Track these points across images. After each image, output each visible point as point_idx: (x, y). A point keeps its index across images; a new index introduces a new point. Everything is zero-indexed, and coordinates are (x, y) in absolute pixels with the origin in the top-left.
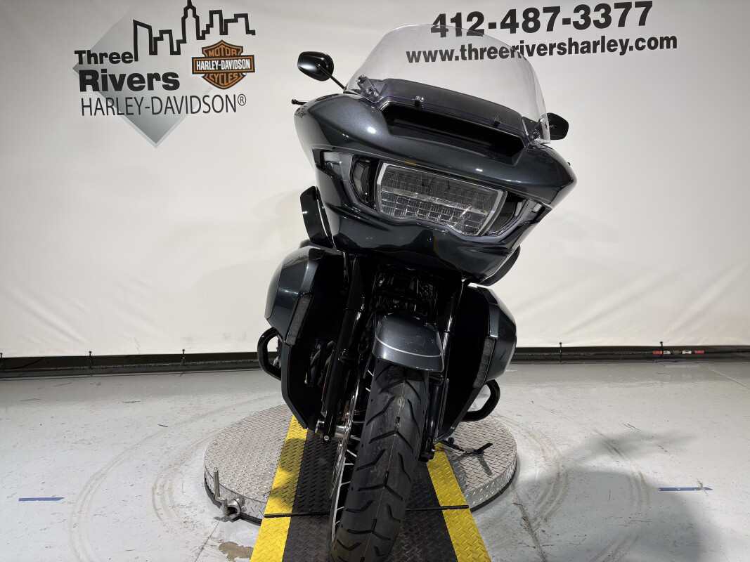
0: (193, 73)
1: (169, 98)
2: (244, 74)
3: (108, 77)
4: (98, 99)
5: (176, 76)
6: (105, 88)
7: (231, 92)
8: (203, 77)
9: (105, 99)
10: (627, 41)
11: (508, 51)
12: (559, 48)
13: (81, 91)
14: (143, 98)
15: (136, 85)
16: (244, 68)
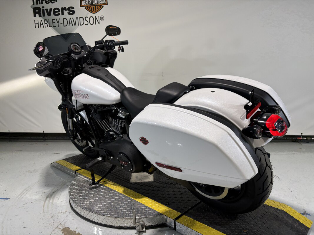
0: (81, 6)
1: (70, 18)
2: (103, 6)
3: (45, 10)
4: (41, 20)
5: (73, 8)
6: (44, 15)
7: (97, 15)
8: (85, 8)
9: (44, 20)
13: (34, 17)
14: (59, 19)
15: (57, 13)
16: (103, 3)
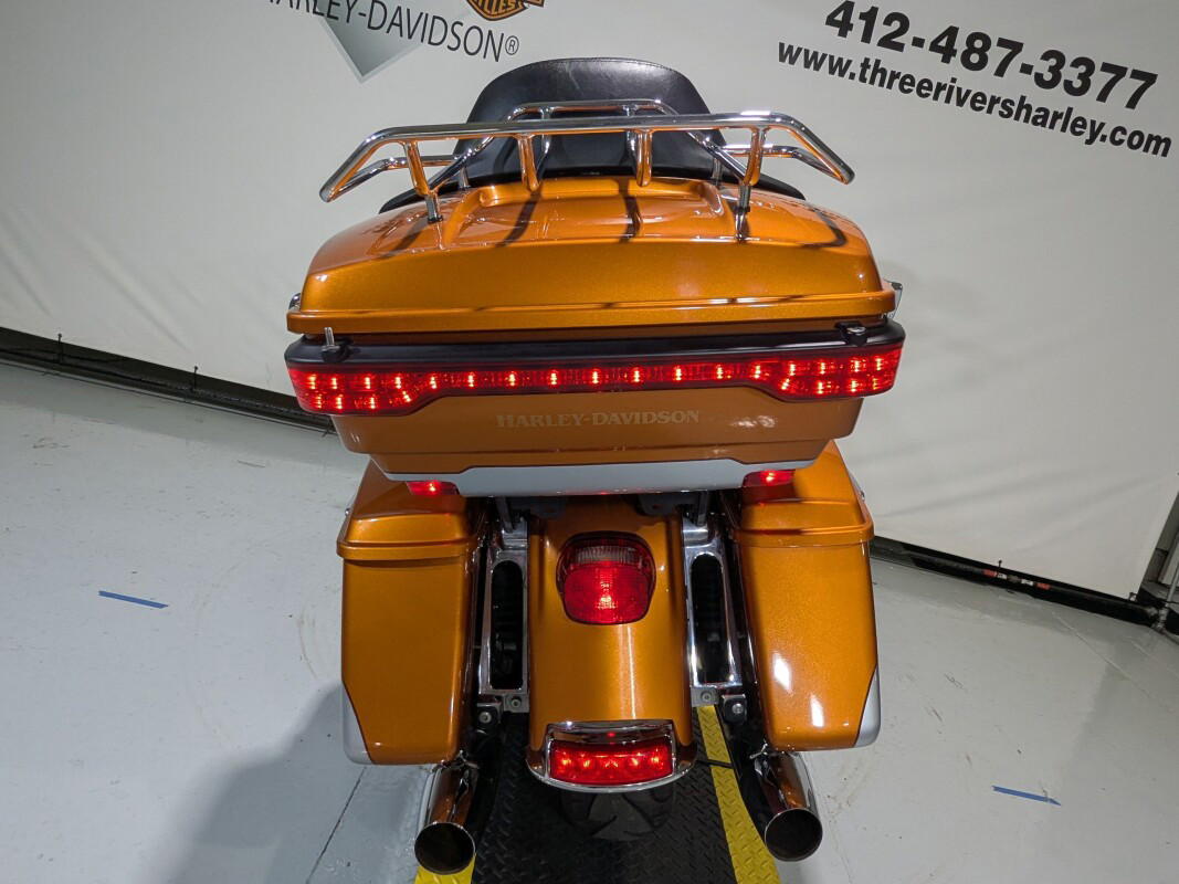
10: (1102, 125)
11: (930, 88)
12: (1004, 106)
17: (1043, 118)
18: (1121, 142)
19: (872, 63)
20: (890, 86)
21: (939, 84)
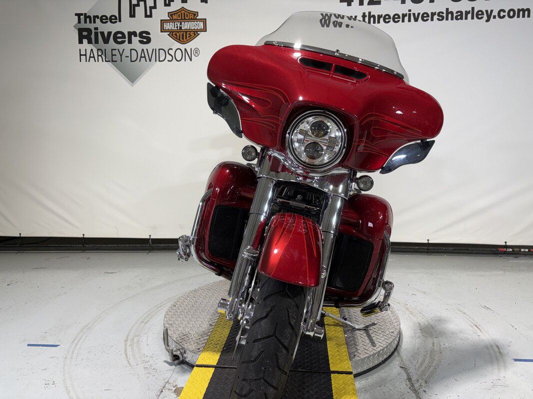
0: (161, 32)
1: (143, 50)
2: (199, 33)
3: (99, 34)
4: (92, 50)
5: (148, 33)
6: (97, 42)
7: (189, 46)
8: (169, 35)
9: (96, 50)
10: (492, 11)
11: (399, 17)
12: (439, 15)
13: (79, 43)
14: (124, 50)
15: (119, 40)
16: (199, 28)
17: (460, 16)
18: (504, 16)
19: (367, 14)
20: (379, 22)
21: (403, 14)
